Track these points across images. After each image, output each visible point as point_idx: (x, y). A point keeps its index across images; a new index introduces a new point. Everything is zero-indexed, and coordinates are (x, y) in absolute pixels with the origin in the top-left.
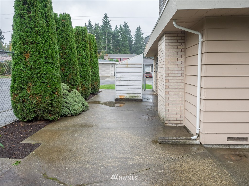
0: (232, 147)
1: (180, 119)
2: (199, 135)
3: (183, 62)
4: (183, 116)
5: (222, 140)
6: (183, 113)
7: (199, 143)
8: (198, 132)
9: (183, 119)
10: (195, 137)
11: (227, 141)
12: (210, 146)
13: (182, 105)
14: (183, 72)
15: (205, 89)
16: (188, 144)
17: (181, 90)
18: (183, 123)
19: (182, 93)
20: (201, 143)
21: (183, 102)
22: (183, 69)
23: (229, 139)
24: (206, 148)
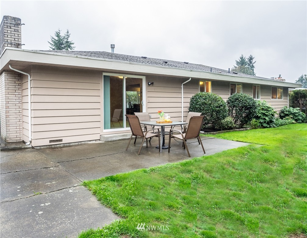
0: (53, 146)
1: (20, 136)
2: (31, 142)
3: (20, 94)
4: (22, 134)
5: (47, 142)
6: (21, 132)
7: (31, 147)
8: (30, 140)
9: (22, 136)
10: (29, 143)
11: (50, 143)
12: (39, 148)
13: (21, 125)
14: (20, 100)
15: (34, 111)
16: (23, 148)
17: (19, 114)
18: (22, 139)
19: (20, 116)
20: (32, 147)
21: (21, 123)
22: (20, 98)
23: (51, 141)
24: (36, 149)
